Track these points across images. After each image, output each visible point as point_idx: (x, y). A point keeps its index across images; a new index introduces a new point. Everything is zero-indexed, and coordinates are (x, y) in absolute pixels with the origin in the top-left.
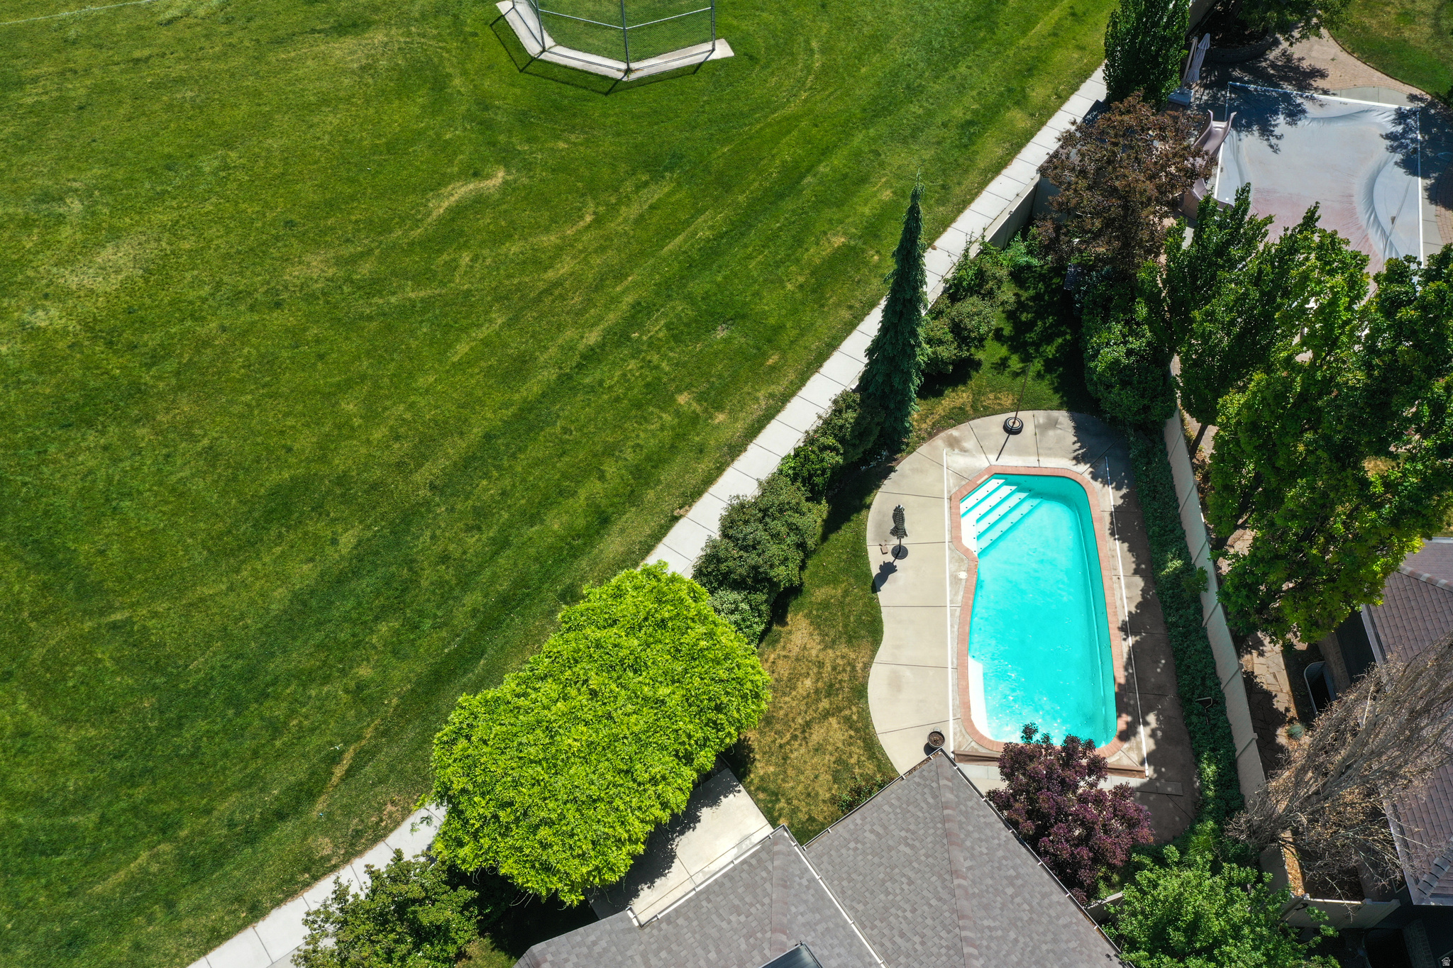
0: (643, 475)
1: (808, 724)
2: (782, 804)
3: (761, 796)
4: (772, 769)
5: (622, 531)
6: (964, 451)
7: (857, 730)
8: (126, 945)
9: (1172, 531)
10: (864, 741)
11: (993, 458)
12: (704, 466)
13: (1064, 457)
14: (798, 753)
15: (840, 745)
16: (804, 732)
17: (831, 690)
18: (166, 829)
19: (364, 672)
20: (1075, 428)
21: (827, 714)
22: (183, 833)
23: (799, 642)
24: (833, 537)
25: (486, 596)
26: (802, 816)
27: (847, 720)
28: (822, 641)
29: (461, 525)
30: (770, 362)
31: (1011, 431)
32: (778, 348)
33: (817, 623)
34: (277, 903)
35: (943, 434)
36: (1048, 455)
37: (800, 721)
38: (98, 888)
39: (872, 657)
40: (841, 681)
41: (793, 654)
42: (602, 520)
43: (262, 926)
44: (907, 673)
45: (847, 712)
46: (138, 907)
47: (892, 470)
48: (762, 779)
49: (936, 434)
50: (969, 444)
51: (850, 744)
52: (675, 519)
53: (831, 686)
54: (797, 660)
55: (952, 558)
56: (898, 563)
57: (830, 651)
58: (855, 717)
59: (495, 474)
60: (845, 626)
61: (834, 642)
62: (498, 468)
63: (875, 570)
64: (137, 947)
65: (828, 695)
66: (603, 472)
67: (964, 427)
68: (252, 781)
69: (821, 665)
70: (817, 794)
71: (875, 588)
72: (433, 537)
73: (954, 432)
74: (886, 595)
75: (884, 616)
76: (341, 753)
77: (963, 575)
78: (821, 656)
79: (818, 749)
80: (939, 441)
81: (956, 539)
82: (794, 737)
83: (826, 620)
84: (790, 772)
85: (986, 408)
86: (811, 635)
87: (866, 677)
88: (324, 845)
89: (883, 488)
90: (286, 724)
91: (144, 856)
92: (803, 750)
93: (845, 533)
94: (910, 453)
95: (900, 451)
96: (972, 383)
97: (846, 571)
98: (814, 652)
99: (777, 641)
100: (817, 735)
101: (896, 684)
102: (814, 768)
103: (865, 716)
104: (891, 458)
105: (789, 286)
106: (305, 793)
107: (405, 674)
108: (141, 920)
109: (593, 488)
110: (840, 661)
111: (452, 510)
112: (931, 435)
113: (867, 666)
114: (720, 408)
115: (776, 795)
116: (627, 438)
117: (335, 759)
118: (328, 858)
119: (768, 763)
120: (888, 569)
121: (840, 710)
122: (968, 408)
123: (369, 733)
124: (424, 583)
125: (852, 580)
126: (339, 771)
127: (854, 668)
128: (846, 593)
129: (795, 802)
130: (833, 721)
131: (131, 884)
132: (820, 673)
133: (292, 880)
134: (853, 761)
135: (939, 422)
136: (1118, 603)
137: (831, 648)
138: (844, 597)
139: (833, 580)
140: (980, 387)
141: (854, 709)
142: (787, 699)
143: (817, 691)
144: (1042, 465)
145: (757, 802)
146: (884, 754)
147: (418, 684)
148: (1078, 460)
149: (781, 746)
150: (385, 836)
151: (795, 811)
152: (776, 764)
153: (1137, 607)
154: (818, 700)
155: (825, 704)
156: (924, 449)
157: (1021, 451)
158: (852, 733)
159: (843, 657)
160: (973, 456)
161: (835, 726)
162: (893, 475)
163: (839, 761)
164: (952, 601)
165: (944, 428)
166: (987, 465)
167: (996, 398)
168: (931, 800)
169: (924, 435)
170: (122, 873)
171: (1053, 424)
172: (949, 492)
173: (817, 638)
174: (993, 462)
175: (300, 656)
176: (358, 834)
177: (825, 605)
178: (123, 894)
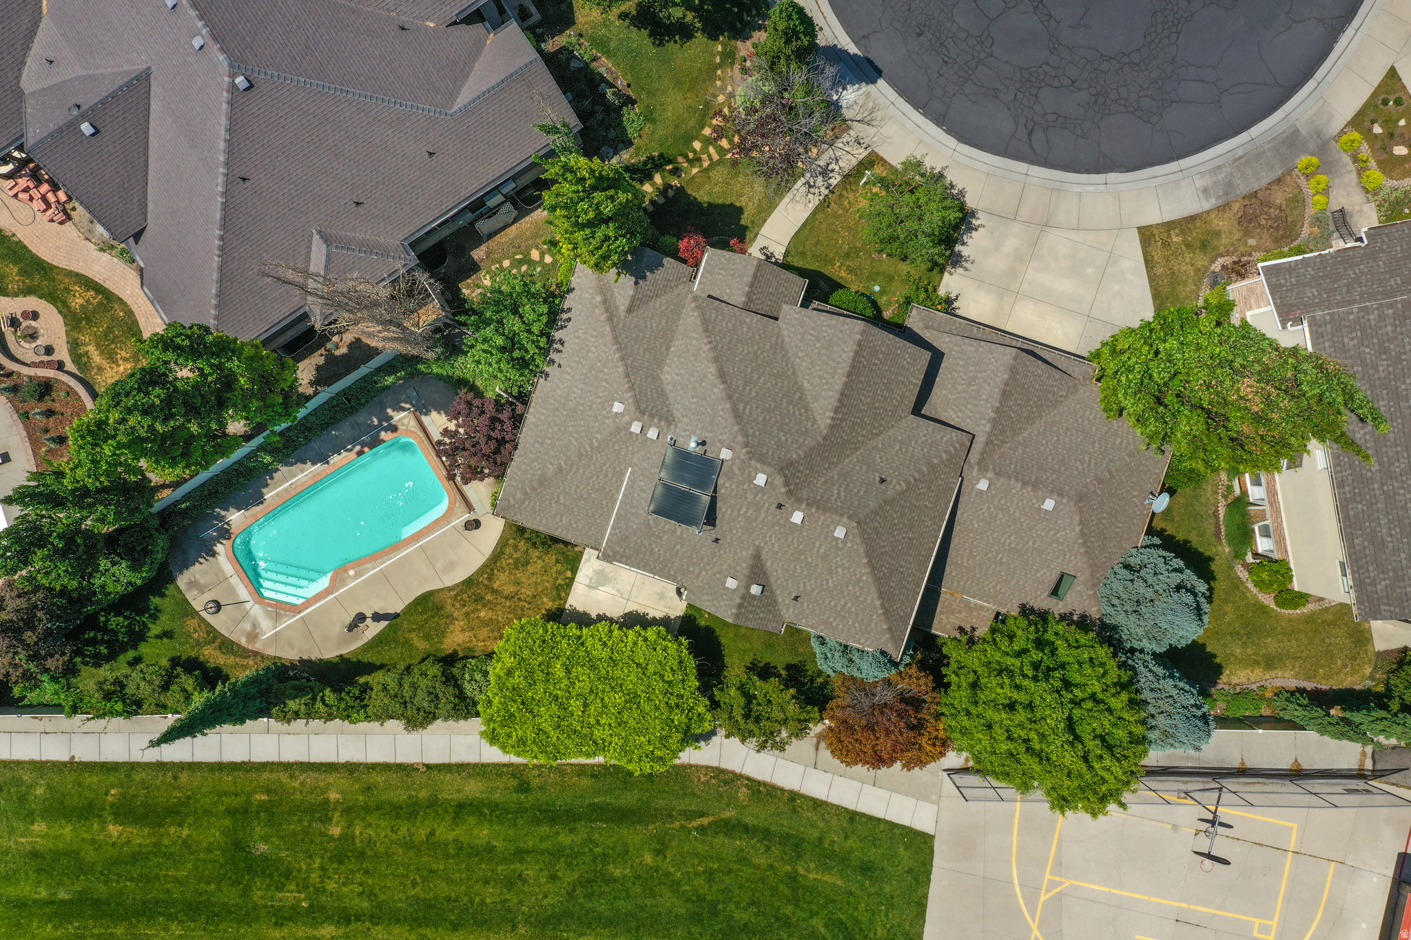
0: (410, 811)
1: (507, 598)
2: (560, 581)
3: (563, 595)
4: (545, 599)
5: (459, 791)
6: (255, 626)
7: (492, 570)
8: (849, 843)
9: (236, 470)
10: (495, 562)
11: (248, 606)
12: (379, 779)
13: (217, 563)
14: (527, 592)
15: (507, 573)
16: (513, 597)
17: (479, 599)
18: (793, 878)
19: (648, 859)
20: (187, 568)
21: (494, 592)
22: (788, 868)
23: (462, 636)
24: (378, 663)
25: (557, 833)
26: (559, 566)
27: (489, 579)
28: (451, 623)
29: (526, 888)
30: (264, 797)
31: (218, 606)
32: (248, 802)
33: (442, 634)
34: (782, 790)
35: (250, 647)
36: (223, 573)
37: (508, 603)
38: (839, 883)
39: (443, 589)
40: (470, 597)
41: (471, 634)
42: (462, 809)
43: (796, 788)
44: (439, 565)
45: (486, 582)
46: (831, 855)
47: (302, 661)
48: (554, 601)
49: (252, 651)
50: (247, 626)
51: (503, 568)
52: (428, 766)
53: (476, 600)
54: (473, 629)
55: (344, 586)
56: (369, 614)
57: (455, 615)
58: (486, 576)
59: (477, 899)
60: (433, 617)
61: (448, 617)
62: (471, 901)
63: (384, 624)
64: (846, 837)
65: (482, 598)
66: (428, 837)
67: (234, 638)
68: (743, 860)
69: (467, 614)
70: (542, 567)
71: (397, 616)
72: (545, 896)
73: (243, 641)
74: (398, 607)
75: (411, 599)
76: (696, 829)
77: (351, 572)
78: (461, 617)
79: (518, 583)
80: (258, 646)
81: (328, 591)
82: (519, 599)
83: (436, 630)
84: (540, 589)
85: (208, 633)
86: (452, 632)
87: (457, 585)
88: (743, 793)
89: (319, 656)
90: (704, 872)
91: (811, 876)
92: (524, 590)
93: (368, 658)
94: (280, 658)
95: (283, 665)
96: (193, 654)
97: (396, 641)
98: (462, 623)
99: (469, 648)
100: (509, 589)
101: (451, 566)
102: (529, 578)
103: (480, 571)
104: (293, 666)
105: (185, 832)
106: (728, 828)
107: (633, 835)
108: (836, 848)
109: (445, 832)
110: (458, 605)
111: (520, 903)
112: (256, 654)
113: (450, 589)
114: (326, 802)
115: (558, 588)
116: (392, 842)
117: (702, 830)
118: (746, 786)
119: (543, 603)
120: (377, 617)
121: (487, 587)
122: (217, 644)
123: (677, 824)
124: (576, 875)
125: (400, 633)
126: (705, 821)
127: (456, 596)
128: (411, 631)
129: (554, 575)
130: (495, 586)
131: (827, 869)
132: (472, 612)
133: (768, 794)
134: (511, 561)
135: (241, 656)
136: (310, 476)
137: (452, 615)
138: (414, 630)
139: (407, 643)
140: (193, 647)
141: (481, 579)
142: (500, 619)
143: (484, 606)
144: (233, 572)
145: (568, 595)
146: (496, 547)
147: (633, 823)
148: (214, 554)
149: (529, 603)
150: (717, 768)
151: (559, 573)
152: (541, 598)
153: (306, 463)
154: (489, 601)
155: (489, 597)
156: (271, 652)
157: (231, 591)
158: (495, 572)
159: (454, 605)
160: (255, 618)
161: (498, 583)
162: (305, 657)
163: (516, 568)
164: (375, 568)
165: (244, 649)
166: (257, 606)
167: (195, 631)
168: (527, 502)
169: (259, 658)
170: (826, 878)
171: (193, 584)
172: (294, 616)
173: (451, 627)
174: (252, 602)
175: (667, 901)
176: (726, 783)
177: (427, 637)
178: (833, 868)
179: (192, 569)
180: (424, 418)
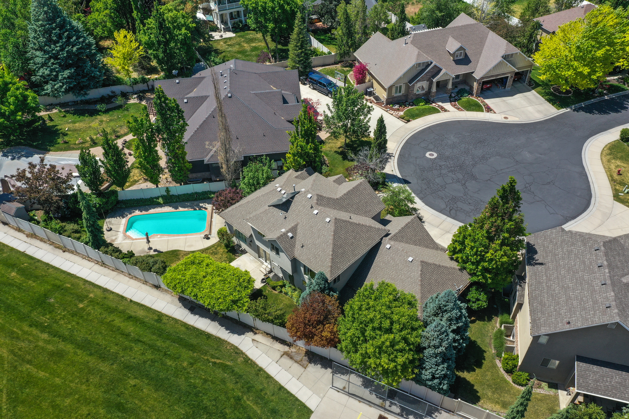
0: (111, 310)
5: (135, 312)
6: (116, 238)
7: (203, 251)
8: (273, 398)
9: (150, 200)
10: (206, 250)
11: (119, 233)
12: (111, 296)
13: (122, 220)
15: (207, 254)
18: (238, 399)
19: (185, 364)
20: (111, 218)
22: (240, 394)
25: (158, 340)
29: (129, 353)
30: (69, 286)
31: (110, 230)
32: (63, 285)
33: (172, 262)
34: (257, 366)
36: (121, 223)
38: (259, 412)
39: (183, 251)
42: (130, 318)
43: (264, 367)
44: (187, 244)
46: (262, 398)
50: (114, 238)
51: (207, 252)
52: (131, 301)
55: (153, 239)
56: (153, 249)
57: (181, 259)
59: (108, 349)
60: (173, 257)
61: (178, 258)
62: (105, 348)
63: (156, 253)
64: (273, 395)
66: (110, 321)
67: (107, 239)
68: (223, 381)
70: (220, 257)
71: (162, 252)
72: (134, 359)
74: (164, 250)
75: (170, 250)
76: (212, 362)
77: (159, 236)
83: (171, 260)
85: (101, 235)
87: (188, 251)
88: (240, 360)
90: (204, 379)
91: (248, 402)
101: (191, 246)
103: (199, 251)
105: (34, 284)
106: (224, 367)
107: (186, 354)
108: (266, 397)
109: (118, 322)
111: (123, 357)
113: (185, 251)
114: (87, 296)
116: (96, 318)
117: (215, 363)
118: (244, 358)
120: (156, 250)
123: (206, 358)
124: (153, 357)
125: (159, 257)
126: (218, 361)
127: (186, 254)
131: (257, 403)
133: (251, 364)
134: (211, 252)
136: (169, 210)
138: (164, 258)
144: (124, 224)
146: (209, 246)
147: (189, 350)
148: (123, 218)
150: (236, 347)
153: (170, 207)
157: (118, 228)
159: (183, 256)
160: (118, 237)
164: (167, 237)
170: (253, 407)
171: (109, 222)
172: (130, 241)
173: (177, 262)
174: (121, 233)
175: (181, 381)
176: (236, 353)
178: (259, 404)
179: (113, 219)
180: (215, 215)
